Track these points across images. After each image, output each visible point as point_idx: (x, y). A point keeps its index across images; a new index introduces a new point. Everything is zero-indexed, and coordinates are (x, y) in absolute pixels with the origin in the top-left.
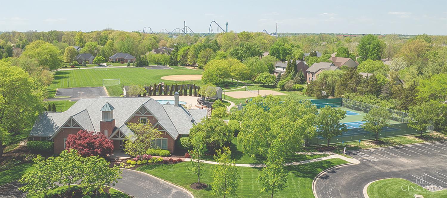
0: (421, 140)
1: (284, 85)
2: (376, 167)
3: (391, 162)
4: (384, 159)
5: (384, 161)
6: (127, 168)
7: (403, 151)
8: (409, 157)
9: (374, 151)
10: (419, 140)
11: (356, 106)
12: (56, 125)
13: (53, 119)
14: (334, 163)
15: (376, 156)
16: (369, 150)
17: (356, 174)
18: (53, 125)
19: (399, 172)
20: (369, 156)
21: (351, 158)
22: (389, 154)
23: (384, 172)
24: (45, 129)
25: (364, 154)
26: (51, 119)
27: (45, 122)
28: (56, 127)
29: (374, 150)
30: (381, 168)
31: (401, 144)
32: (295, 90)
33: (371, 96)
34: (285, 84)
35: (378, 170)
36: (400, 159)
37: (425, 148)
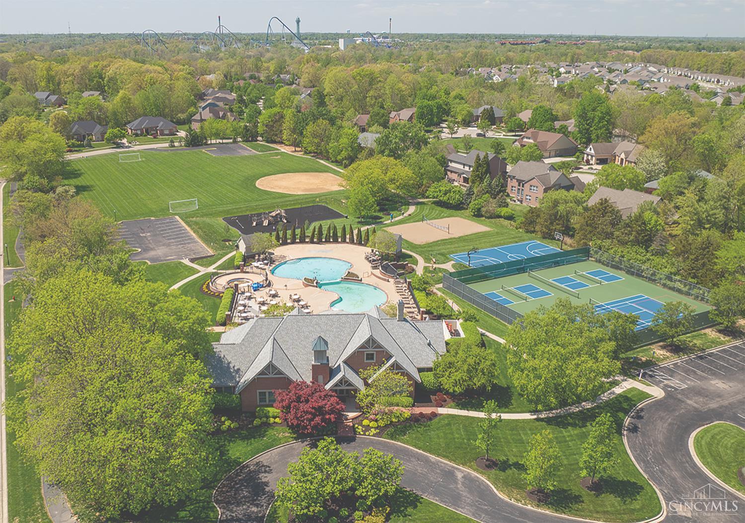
0: (727, 338)
1: (480, 209)
2: (689, 402)
3: (703, 389)
4: (692, 383)
5: (694, 387)
6: (369, 435)
7: (711, 363)
8: (722, 376)
9: (672, 366)
10: (724, 338)
11: (614, 263)
12: (234, 367)
13: (224, 356)
14: (634, 399)
15: (679, 376)
16: (666, 365)
17: (669, 418)
18: (229, 367)
19: (721, 410)
20: (671, 379)
21: (651, 386)
22: (695, 372)
23: (701, 411)
24: (219, 374)
25: (662, 374)
26: (222, 356)
27: (214, 362)
28: (234, 370)
29: (672, 364)
30: (695, 402)
31: (704, 350)
32: (499, 217)
33: (636, 248)
34: (483, 207)
35: (693, 407)
36: (713, 382)
37: (737, 355)
